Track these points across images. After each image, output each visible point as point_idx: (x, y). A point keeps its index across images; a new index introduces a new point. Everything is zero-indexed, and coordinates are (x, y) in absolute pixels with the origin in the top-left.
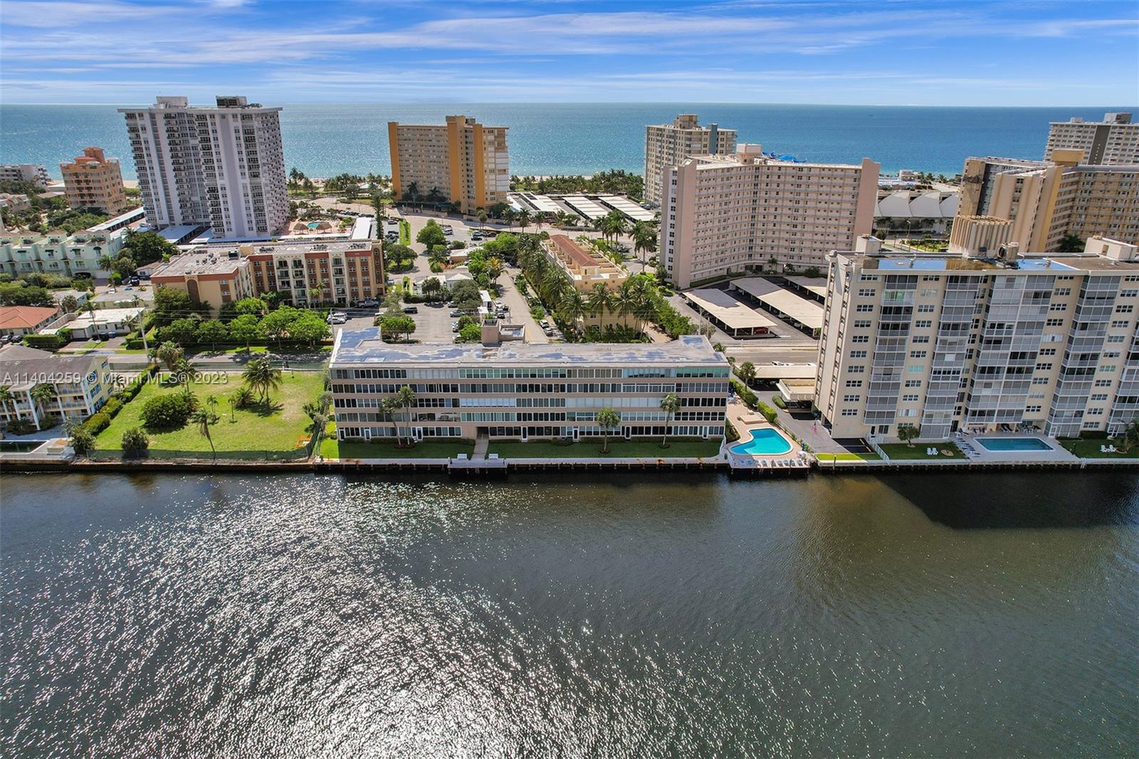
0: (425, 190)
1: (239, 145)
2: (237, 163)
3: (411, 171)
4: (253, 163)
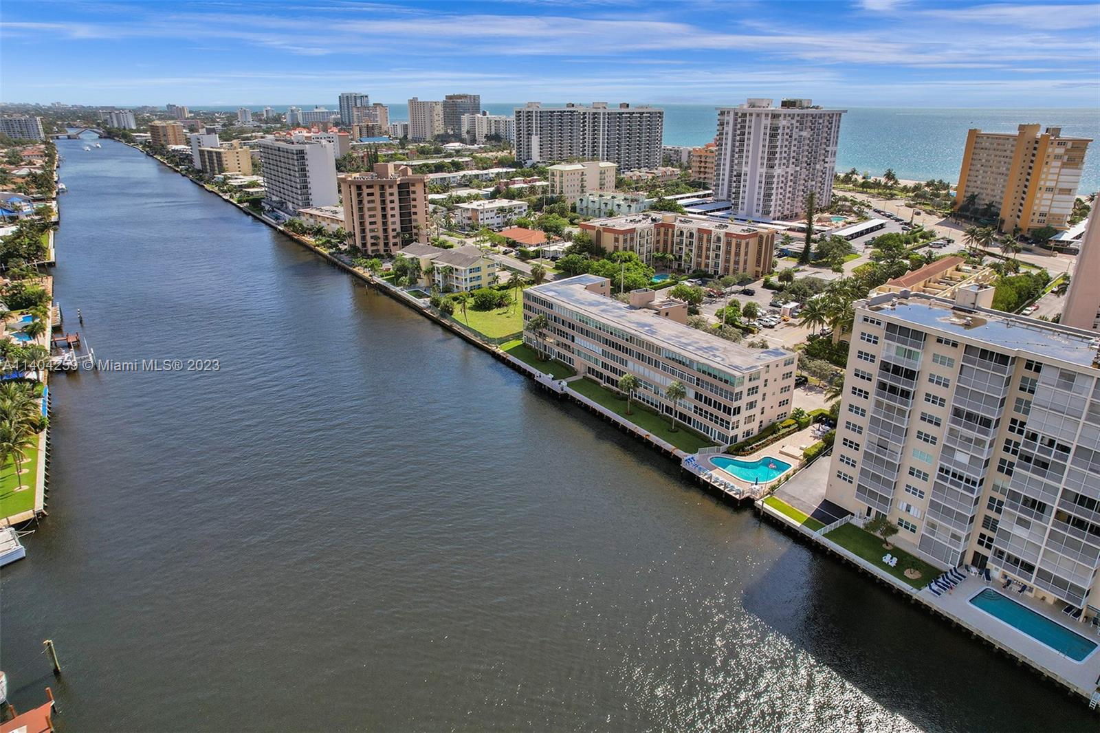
0: (982, 204)
1: (764, 140)
3: (979, 182)
4: (772, 155)
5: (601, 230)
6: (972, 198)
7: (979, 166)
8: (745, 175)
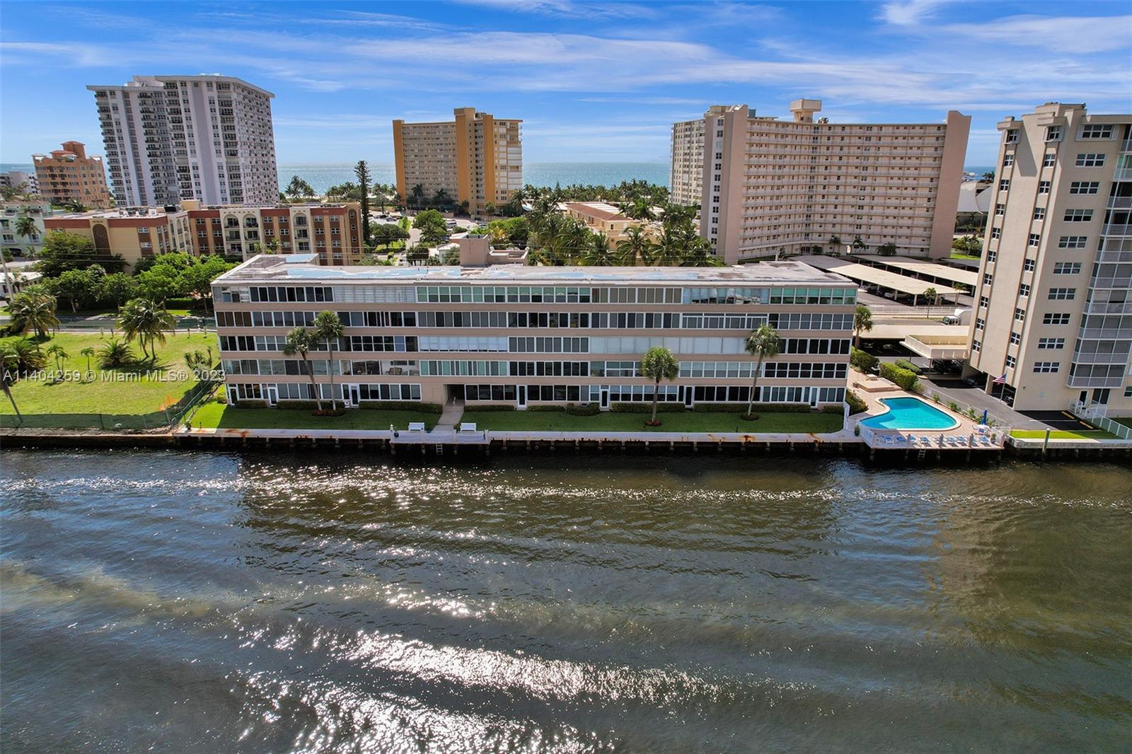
0: (431, 193)
2: (212, 139)
3: (417, 173)
4: (230, 140)
5: (106, 225)
6: (418, 190)
7: (413, 156)
8: (195, 168)
